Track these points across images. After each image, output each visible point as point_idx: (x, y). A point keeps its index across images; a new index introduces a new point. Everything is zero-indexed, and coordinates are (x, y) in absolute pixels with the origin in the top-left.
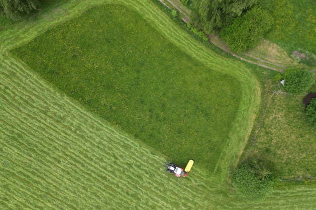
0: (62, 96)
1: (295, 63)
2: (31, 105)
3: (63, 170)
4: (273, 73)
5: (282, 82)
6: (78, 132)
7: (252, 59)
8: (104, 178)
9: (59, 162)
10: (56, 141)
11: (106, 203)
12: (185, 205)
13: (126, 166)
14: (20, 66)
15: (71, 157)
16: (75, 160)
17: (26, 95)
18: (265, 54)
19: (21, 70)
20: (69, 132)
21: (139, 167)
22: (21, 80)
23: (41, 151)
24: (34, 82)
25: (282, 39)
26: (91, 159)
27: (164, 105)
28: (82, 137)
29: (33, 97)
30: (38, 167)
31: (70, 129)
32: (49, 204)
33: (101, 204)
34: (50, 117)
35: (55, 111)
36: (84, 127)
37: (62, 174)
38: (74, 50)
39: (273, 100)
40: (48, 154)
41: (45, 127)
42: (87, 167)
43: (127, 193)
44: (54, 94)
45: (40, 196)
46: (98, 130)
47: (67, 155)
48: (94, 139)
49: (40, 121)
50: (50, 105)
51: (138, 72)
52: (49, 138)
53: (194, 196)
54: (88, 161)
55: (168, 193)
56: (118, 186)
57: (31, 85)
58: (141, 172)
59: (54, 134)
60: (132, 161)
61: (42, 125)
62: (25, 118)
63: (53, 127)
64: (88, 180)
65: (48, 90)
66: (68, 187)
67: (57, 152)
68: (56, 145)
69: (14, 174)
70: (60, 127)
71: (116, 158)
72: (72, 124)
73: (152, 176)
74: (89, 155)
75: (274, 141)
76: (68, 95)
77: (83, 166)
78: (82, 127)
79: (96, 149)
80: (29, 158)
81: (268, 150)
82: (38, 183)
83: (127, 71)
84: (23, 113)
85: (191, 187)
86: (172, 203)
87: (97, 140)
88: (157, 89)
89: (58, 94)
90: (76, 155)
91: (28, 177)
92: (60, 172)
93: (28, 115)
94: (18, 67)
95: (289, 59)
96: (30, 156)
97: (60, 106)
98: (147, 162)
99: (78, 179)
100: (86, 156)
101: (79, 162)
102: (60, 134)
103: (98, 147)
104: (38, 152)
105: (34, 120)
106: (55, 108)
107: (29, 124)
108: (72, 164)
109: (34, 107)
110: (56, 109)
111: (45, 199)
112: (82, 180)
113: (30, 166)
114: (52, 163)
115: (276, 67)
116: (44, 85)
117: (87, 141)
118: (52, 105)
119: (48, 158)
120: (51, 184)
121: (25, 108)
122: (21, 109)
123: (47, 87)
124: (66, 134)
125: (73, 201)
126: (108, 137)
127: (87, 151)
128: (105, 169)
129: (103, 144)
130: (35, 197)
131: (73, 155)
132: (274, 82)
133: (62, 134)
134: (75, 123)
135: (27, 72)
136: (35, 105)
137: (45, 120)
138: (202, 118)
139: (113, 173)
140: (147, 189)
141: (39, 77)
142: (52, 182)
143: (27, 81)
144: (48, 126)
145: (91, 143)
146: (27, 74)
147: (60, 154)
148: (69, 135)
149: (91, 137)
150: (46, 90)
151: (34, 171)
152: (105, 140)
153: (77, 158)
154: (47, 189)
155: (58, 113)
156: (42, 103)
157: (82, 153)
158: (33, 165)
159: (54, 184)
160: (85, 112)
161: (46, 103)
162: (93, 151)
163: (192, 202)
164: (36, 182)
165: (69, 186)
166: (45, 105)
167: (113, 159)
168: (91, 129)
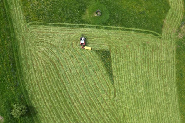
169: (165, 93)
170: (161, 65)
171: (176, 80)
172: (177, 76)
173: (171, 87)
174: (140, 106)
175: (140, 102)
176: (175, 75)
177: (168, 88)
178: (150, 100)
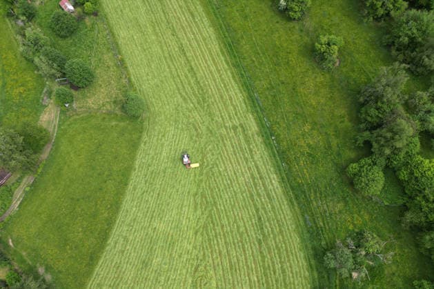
0: (108, 245)
1: (52, 101)
2: (120, 263)
3: (160, 223)
4: (62, 112)
5: (67, 105)
6: (132, 224)
7: (54, 128)
8: (158, 194)
9: (155, 228)
10: (141, 236)
11: (174, 187)
12: (161, 139)
13: (147, 184)
14: (91, 282)
15: (151, 221)
16: (152, 218)
17: (113, 270)
18: (49, 122)
19: (94, 281)
20: (134, 230)
21: (146, 176)
22: (102, 277)
23: (150, 243)
24: (102, 268)
25: (36, 114)
26: (149, 208)
27: (99, 174)
28: (135, 219)
29: (113, 264)
30: (162, 240)
31: (131, 230)
32: (184, 223)
33: (175, 190)
34: (126, 247)
35: (120, 245)
36: (128, 221)
37: (163, 223)
38: (71, 249)
39: (80, 108)
40: (152, 238)
41: (133, 248)
42: (154, 209)
43: (164, 176)
44: (107, 251)
45: (180, 231)
46: (127, 211)
47: (150, 225)
48: (135, 212)
49: (130, 253)
51: (78, 200)
52: (141, 242)
53: (155, 136)
54: (150, 210)
55: (157, 152)
56: (161, 184)
57: (104, 269)
58: (149, 173)
59: (137, 240)
60: (143, 182)
61: (133, 250)
62: (130, 264)
63: (132, 243)
64: (162, 204)
65: (105, 256)
67: (149, 232)
68: (144, 235)
69: (170, 255)
70: (131, 238)
71: (144, 192)
72: (127, 230)
73: (149, 165)
74: (146, 210)
75: (108, 100)
76: (107, 241)
77: (154, 211)
78: (128, 223)
81: (115, 102)
82: (172, 236)
83: (79, 207)
84: (126, 267)
85: (150, 139)
86: (162, 148)
87: (134, 209)
88: (89, 183)
89: (107, 248)
90: (148, 219)
91: (170, 244)
92: (161, 225)
93: (127, 263)
94: (92, 284)
95: (50, 106)
96: (156, 249)
97: (116, 244)
98: (141, 171)
99: (163, 211)
100: (147, 212)
101: (152, 215)
103: (139, 206)
104: (152, 245)
105: (130, 257)
107: (134, 260)
108: (155, 219)
109: (121, 261)
111: (181, 227)
112: (163, 208)
113: (163, 246)
114: (157, 232)
115: (57, 112)
116: (102, 261)
117: (137, 216)
118: (116, 250)
119: (154, 237)
120: (171, 227)
121: (122, 268)
122: (124, 270)
123: (103, 257)
124: (135, 231)
125: (178, 208)
126: (131, 203)
127: (144, 212)
128: (152, 196)
129: (137, 204)
130: (181, 233)
131: (149, 221)
132: (68, 110)
133: (136, 234)
135: (94, 275)
136: (119, 262)
137: (128, 250)
138: (103, 147)
139: (153, 190)
140: (158, 166)
141: (97, 266)
142: (169, 227)
143: (102, 273)
144: (132, 246)
145: (138, 212)
147: (150, 229)
148: (135, 229)
149: (134, 214)
150: (106, 258)
152: (133, 204)
153: (150, 217)
154: (174, 228)
155: (121, 242)
156: (116, 257)
157: (146, 215)
158: (162, 244)
159: (170, 225)
160: (117, 225)
161: (115, 255)
162: (142, 208)
163: (158, 136)
165: (169, 215)
166: (117, 254)
167: (145, 194)
168: (128, 216)
169: (127, 242)
170: (112, 284)
171: (102, 253)
172: (98, 258)
173: (115, 247)
174: (170, 238)
175: (166, 243)
176: (100, 263)
177: (119, 247)
178: (151, 241)
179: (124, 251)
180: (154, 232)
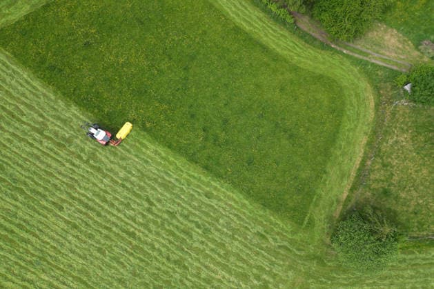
0: (68, 106)
1: (426, 59)
2: (19, 120)
3: (68, 222)
4: (393, 75)
5: (407, 87)
6: (91, 162)
7: (361, 53)
8: (132, 235)
9: (61, 209)
10: (57, 175)
11: (134, 274)
12: (258, 278)
13: (166, 216)
14: (2, 58)
15: (80, 202)
16: (86, 206)
17: (10, 104)
18: (379, 45)
19: (4, 64)
20: (77, 162)
21: (186, 217)
22: (4, 81)
23: (33, 191)
24: (25, 84)
25: (406, 23)
26: (112, 205)
27: (226, 121)
28: (99, 170)
29: (22, 107)
30: (27, 217)
31: (80, 157)
32: (43, 276)
33: (127, 275)
34: (48, 138)
35: (57, 128)
36: (101, 155)
37: (66, 228)
38: (86, 35)
39: (393, 114)
40: (44, 196)
41: (39, 154)
42: (105, 216)
43: (168, 259)
44: (56, 102)
45: (31, 262)
46: (123, 159)
47: (73, 198)
48: (116, 174)
49: (32, 145)
50: (48, 120)
51: (186, 69)
52: (45, 171)
53: (273, 263)
54: (106, 207)
55: (232, 259)
56: (153, 248)
57: (20, 88)
58: (190, 225)
59: (54, 164)
60: (176, 208)
61: (35, 151)
62: (9, 140)
63: (52, 154)
64: (107, 237)
65: (45, 95)
66: (74, 248)
67: (58, 193)
68: (57, 182)
70: (63, 153)
71: (151, 204)
72: (82, 150)
73: (206, 231)
74: (109, 198)
75: (396, 178)
76: (77, 103)
77: (99, 215)
78: (97, 153)
79: (120, 189)
80: (14, 202)
81: (386, 193)
82: (27, 242)
83: (169, 68)
84: (5, 131)
85: (268, 250)
86: (237, 275)
87: (122, 174)
88: (216, 96)
89: (61, 103)
90: (87, 198)
91: (12, 232)
92: (62, 225)
93: (13, 135)
95: (417, 53)
96: (16, 200)
97: (64, 121)
98: (199, 209)
99: (91, 237)
100: (106, 201)
101: (92, 209)
102: (64, 166)
103: (124, 186)
104: (29, 193)
105: (23, 144)
106: (56, 125)
107: (14, 149)
108: (81, 212)
109: (23, 123)
110: (59, 126)
111: (38, 267)
112: (98, 237)
113: (15, 215)
114: (50, 211)
115: (397, 64)
116: (40, 88)
117: (105, 176)
118: (51, 119)
119: (44, 203)
120: (48, 243)
121: (9, 124)
122: (3, 125)
123: (44, 91)
124: (74, 165)
125: (82, 271)
126: (139, 171)
127: (106, 192)
128: (134, 220)
129: (130, 181)
130: (23, 264)
131: (83, 198)
132: (394, 87)
133: (67, 165)
134: (87, 148)
135: (14, 67)
136: (24, 119)
137: (41, 142)
138: (284, 142)
139: (146, 226)
140: (198, 251)
141: (32, 76)
142: (49, 241)
143: (13, 82)
144: (44, 152)
145: (112, 180)
146: (13, 70)
147: (64, 197)
148: (78, 167)
149: (111, 170)
150: (42, 97)
151: (22, 222)
152: (133, 175)
153: (90, 203)
154: (42, 251)
155: (61, 132)
156: (35, 116)
157: (98, 195)
158: (20, 214)
159: (52, 244)
161: (41, 116)
162: (115, 191)
163: (270, 273)
164: (23, 240)
165: (76, 246)
166: (41, 119)
167: (146, 205)
168: (112, 158)
169: (59, 145)
171: (55, 93)
173: (59, 118)
174: (26, 236)
175: (19, 226)
176: (36, 84)
177: (54, 126)
178: (38, 193)
179: (41, 133)
180: (54, 203)
